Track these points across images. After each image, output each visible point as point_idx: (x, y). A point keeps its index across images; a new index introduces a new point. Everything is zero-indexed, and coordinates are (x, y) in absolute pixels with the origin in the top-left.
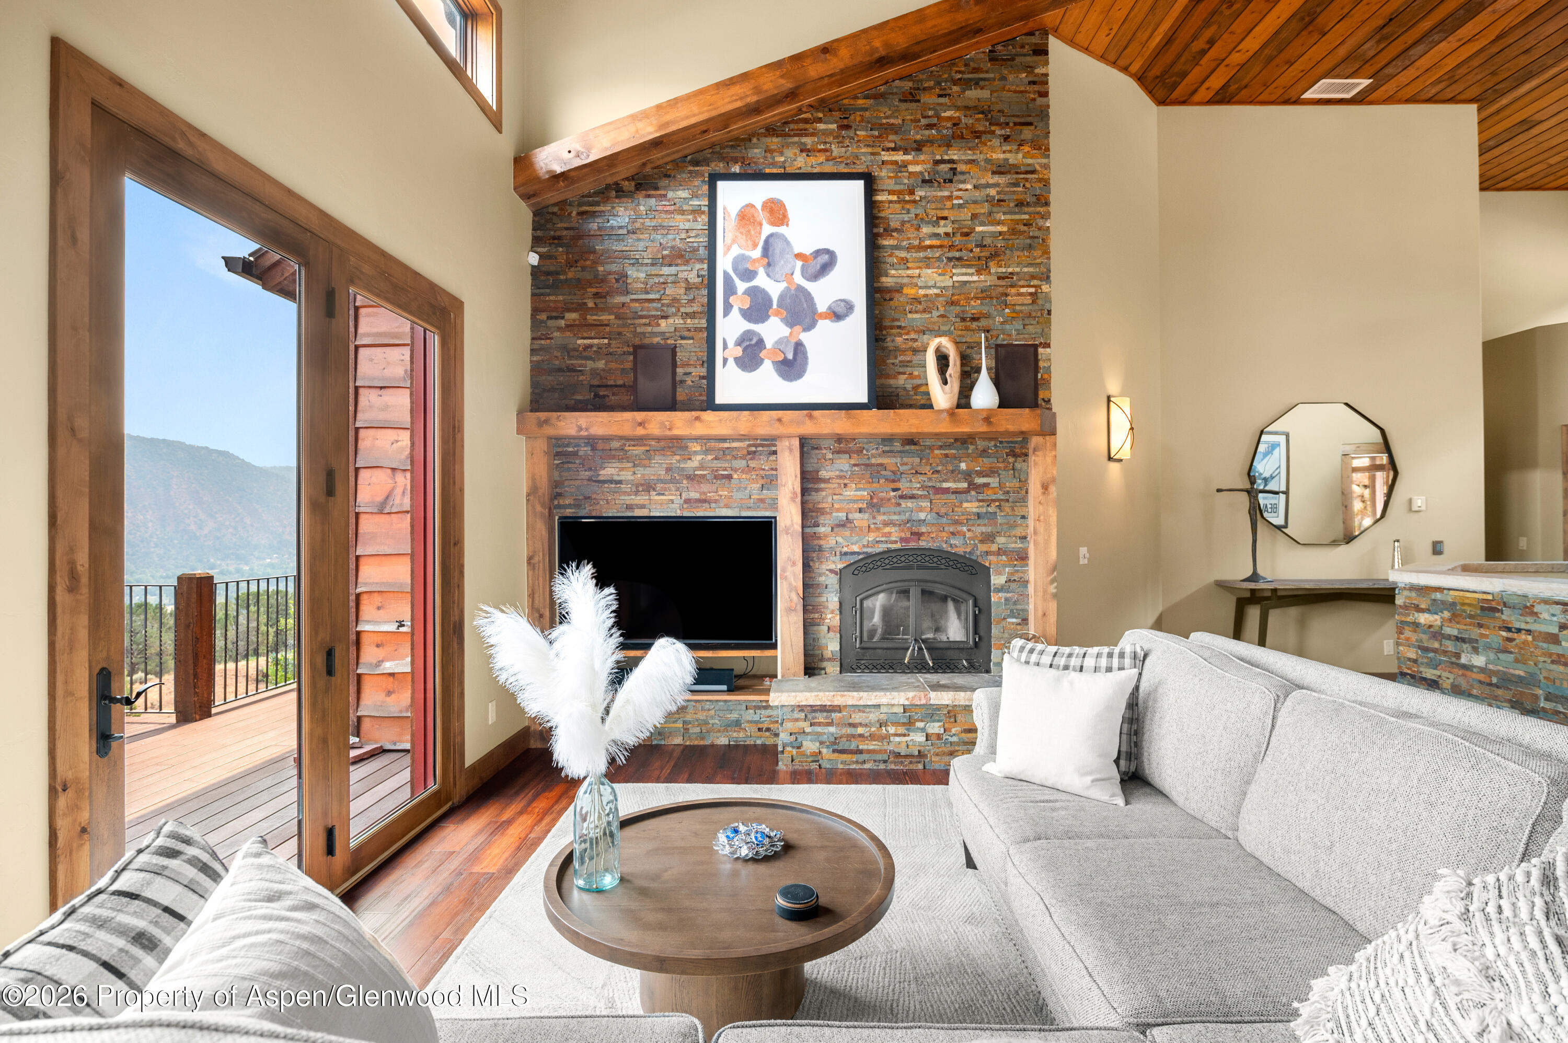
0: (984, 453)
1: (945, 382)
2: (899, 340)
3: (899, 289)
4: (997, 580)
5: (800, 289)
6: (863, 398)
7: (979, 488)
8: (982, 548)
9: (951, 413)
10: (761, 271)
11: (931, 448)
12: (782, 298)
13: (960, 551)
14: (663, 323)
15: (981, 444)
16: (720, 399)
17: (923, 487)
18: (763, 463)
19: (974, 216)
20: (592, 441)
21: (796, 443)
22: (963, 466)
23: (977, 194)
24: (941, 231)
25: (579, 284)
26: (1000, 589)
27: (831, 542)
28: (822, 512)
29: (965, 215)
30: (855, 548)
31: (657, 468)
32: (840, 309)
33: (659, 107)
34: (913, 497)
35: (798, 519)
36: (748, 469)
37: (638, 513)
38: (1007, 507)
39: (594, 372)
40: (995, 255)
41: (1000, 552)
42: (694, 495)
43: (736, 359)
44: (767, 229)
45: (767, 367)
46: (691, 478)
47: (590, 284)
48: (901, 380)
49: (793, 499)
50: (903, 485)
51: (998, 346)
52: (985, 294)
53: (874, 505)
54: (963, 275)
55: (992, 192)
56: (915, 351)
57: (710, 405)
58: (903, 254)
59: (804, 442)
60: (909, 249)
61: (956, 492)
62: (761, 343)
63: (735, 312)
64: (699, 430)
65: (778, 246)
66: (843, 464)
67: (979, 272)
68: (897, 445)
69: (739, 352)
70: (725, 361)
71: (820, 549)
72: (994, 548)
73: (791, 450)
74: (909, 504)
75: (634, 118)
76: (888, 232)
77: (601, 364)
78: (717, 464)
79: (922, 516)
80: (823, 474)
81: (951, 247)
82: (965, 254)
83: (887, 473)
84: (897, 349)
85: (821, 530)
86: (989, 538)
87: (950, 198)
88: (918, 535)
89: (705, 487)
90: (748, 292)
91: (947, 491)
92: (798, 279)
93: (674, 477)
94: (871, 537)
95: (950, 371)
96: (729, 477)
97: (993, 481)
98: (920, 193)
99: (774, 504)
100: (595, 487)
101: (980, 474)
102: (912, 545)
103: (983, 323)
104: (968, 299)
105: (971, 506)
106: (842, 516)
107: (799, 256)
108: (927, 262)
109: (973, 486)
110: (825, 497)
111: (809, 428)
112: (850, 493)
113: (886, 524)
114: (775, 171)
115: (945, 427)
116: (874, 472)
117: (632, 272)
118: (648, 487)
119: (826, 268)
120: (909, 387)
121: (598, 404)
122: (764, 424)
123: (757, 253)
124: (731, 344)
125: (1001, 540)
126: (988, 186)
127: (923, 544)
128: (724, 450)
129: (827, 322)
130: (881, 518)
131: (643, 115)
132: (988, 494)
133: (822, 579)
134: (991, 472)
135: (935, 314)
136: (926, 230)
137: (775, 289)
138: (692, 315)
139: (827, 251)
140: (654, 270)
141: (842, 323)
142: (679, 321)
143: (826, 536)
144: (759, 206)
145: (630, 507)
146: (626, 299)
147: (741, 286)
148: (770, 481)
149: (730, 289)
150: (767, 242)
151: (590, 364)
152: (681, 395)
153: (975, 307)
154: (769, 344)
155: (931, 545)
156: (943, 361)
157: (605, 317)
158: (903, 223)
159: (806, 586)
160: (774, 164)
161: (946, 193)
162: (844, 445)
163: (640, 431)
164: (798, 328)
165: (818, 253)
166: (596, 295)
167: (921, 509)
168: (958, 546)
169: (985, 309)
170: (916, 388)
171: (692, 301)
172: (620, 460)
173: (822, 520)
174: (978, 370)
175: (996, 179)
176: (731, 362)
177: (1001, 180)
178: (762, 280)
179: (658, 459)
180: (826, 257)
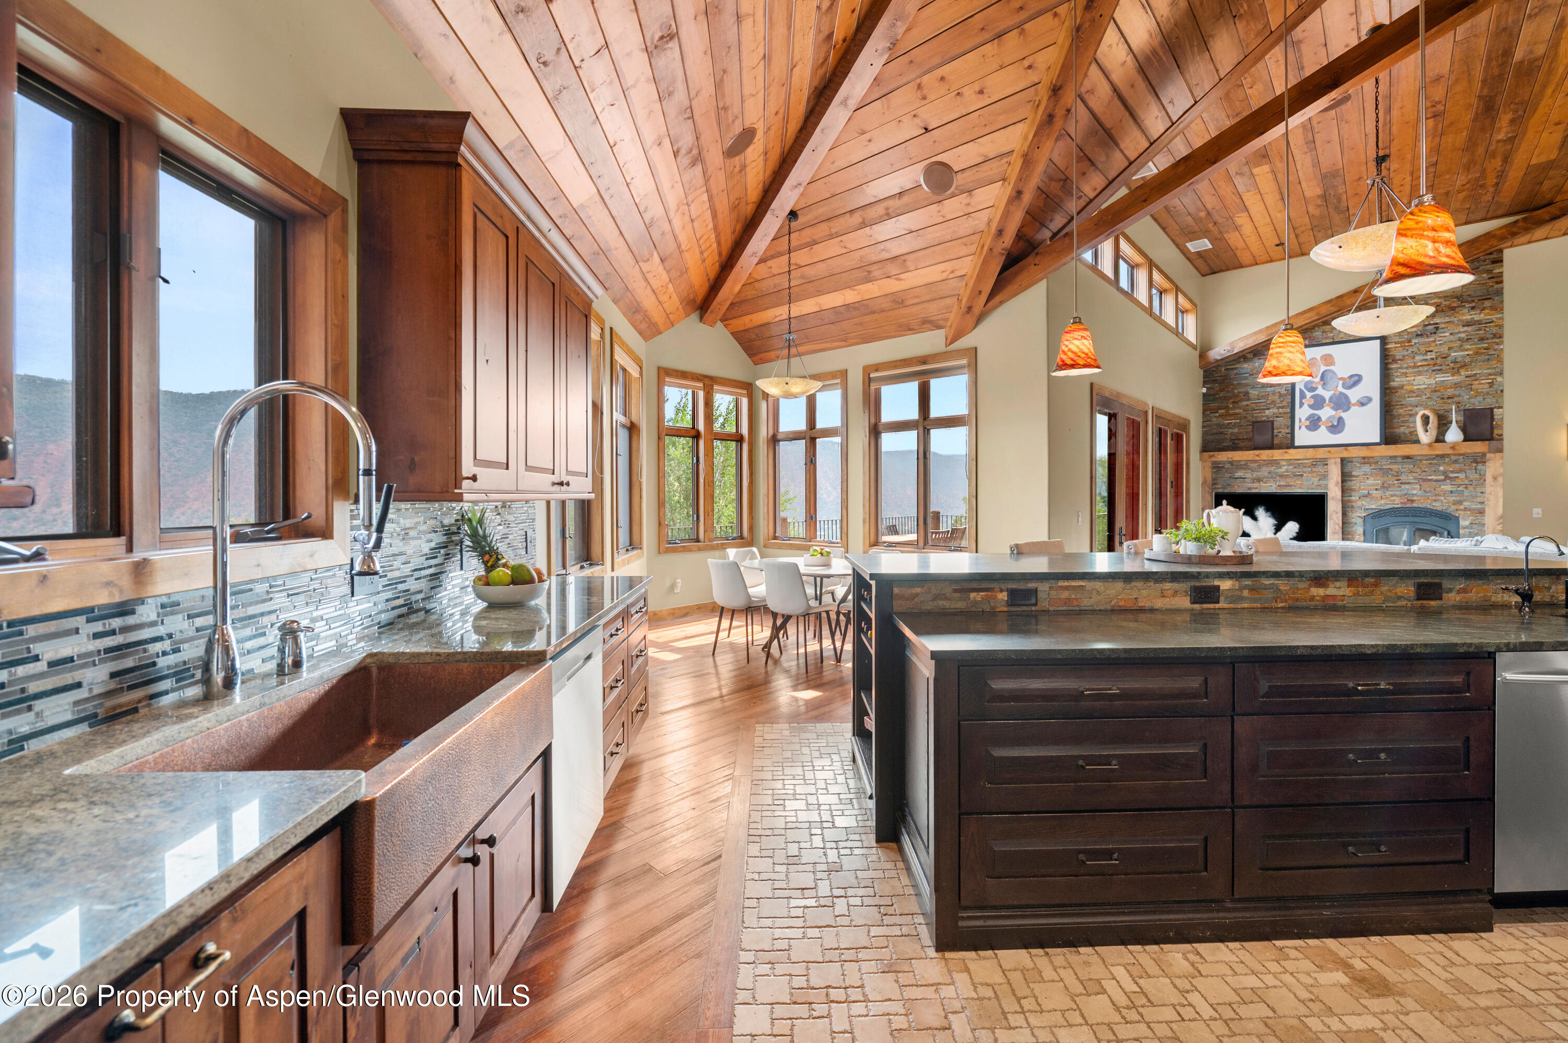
0: (1456, 461)
1: (1427, 431)
2: (1401, 411)
3: (1402, 387)
4: (1463, 523)
5: (1341, 393)
6: (1378, 440)
7: (1450, 478)
8: (1455, 507)
9: (1430, 445)
10: (1320, 387)
11: (1421, 460)
12: (1331, 399)
13: (1440, 509)
14: (1267, 412)
15: (1454, 458)
16: (1297, 444)
17: (1415, 479)
18: (1320, 469)
19: (1450, 349)
20: (1231, 463)
21: (1339, 461)
22: (1441, 468)
23: (1452, 337)
24: (1428, 357)
25: (1226, 399)
26: (1466, 527)
27: (1359, 503)
28: (1354, 490)
29: (1444, 349)
30: (1373, 507)
31: (1264, 472)
32: (1364, 401)
33: (1267, 328)
34: (1409, 483)
35: (1339, 494)
36: (1312, 472)
37: (1254, 491)
38: (1471, 488)
39: (1232, 434)
40: (1465, 366)
41: (1465, 509)
42: (1282, 483)
43: (1307, 427)
44: (1323, 368)
45: (1323, 429)
46: (1281, 476)
47: (1231, 398)
48: (1402, 429)
49: (1337, 485)
50: (1403, 478)
51: (1465, 410)
52: (1456, 385)
53: (1384, 487)
54: (1440, 378)
55: (1463, 335)
56: (1411, 415)
57: (1291, 445)
58: (1404, 371)
59: (1342, 460)
60: (1407, 368)
61: (1437, 481)
62: (1319, 419)
63: (1306, 406)
64: (1287, 457)
65: (1329, 376)
66: (1367, 468)
67: (1453, 375)
68: (1399, 460)
69: (1308, 423)
70: (1300, 427)
71: (1352, 507)
72: (1462, 507)
73: (1335, 463)
74: (1407, 486)
75: (1255, 333)
76: (1395, 361)
77: (1236, 430)
78: (1295, 470)
79: (1415, 492)
80: (1354, 473)
81: (1435, 365)
82: (1444, 367)
83: (1393, 473)
84: (1400, 415)
85: (1353, 498)
86: (1460, 502)
87: (1434, 341)
88: (1412, 501)
89: (1288, 480)
90: (1312, 397)
91: (1431, 480)
92: (1340, 389)
93: (1272, 476)
94: (1383, 502)
95: (1430, 425)
96: (1302, 475)
97: (1462, 476)
98: (1414, 341)
99: (1326, 487)
100: (1232, 480)
101: (1452, 472)
102: (1408, 505)
103: (1456, 399)
104: (1446, 388)
105: (1447, 487)
106: (1366, 492)
107: (1341, 379)
108: (1420, 373)
109: (1447, 478)
110: (1354, 484)
111: (1345, 454)
112: (1370, 482)
113: (1392, 496)
114: (1328, 341)
115: (1426, 451)
116: (1385, 472)
117: (1251, 391)
118: (1259, 480)
119: (1355, 384)
120: (1407, 432)
121: (1235, 448)
122: (1321, 454)
123: (1318, 379)
124: (1303, 420)
125: (1466, 504)
126: (1460, 332)
127: (1415, 505)
128: (1299, 464)
129: (1357, 407)
130: (1388, 493)
131: (1260, 331)
132: (1459, 482)
133: (1353, 520)
134: (1460, 471)
135: (1424, 397)
136: (1421, 357)
137: (1327, 395)
138: (1282, 407)
139: (1357, 375)
140: (1262, 390)
141: (1365, 407)
142: (1275, 410)
143: (1356, 501)
144: (1319, 358)
145: (1250, 489)
146: (1249, 403)
147: (1309, 395)
148: (1325, 477)
149: (1303, 396)
150: (1323, 374)
151: (1230, 431)
152: (1276, 441)
153: (1450, 392)
154: (1324, 419)
155: (1420, 505)
156: (1426, 420)
157: (1238, 411)
158: (1404, 356)
159: (1343, 523)
160: (1327, 338)
161: (1432, 339)
162: (1365, 460)
163: (1257, 458)
164: (1340, 411)
165: (1351, 376)
166: (1234, 402)
167: (1414, 489)
168: (1438, 506)
169: (1457, 393)
170: (1411, 433)
171: (1281, 402)
172: (1245, 469)
173: (1353, 494)
174: (1451, 422)
175: (1466, 328)
176: (1303, 427)
177: (1469, 329)
178: (1320, 391)
179: (1264, 469)
180: (1356, 378)
